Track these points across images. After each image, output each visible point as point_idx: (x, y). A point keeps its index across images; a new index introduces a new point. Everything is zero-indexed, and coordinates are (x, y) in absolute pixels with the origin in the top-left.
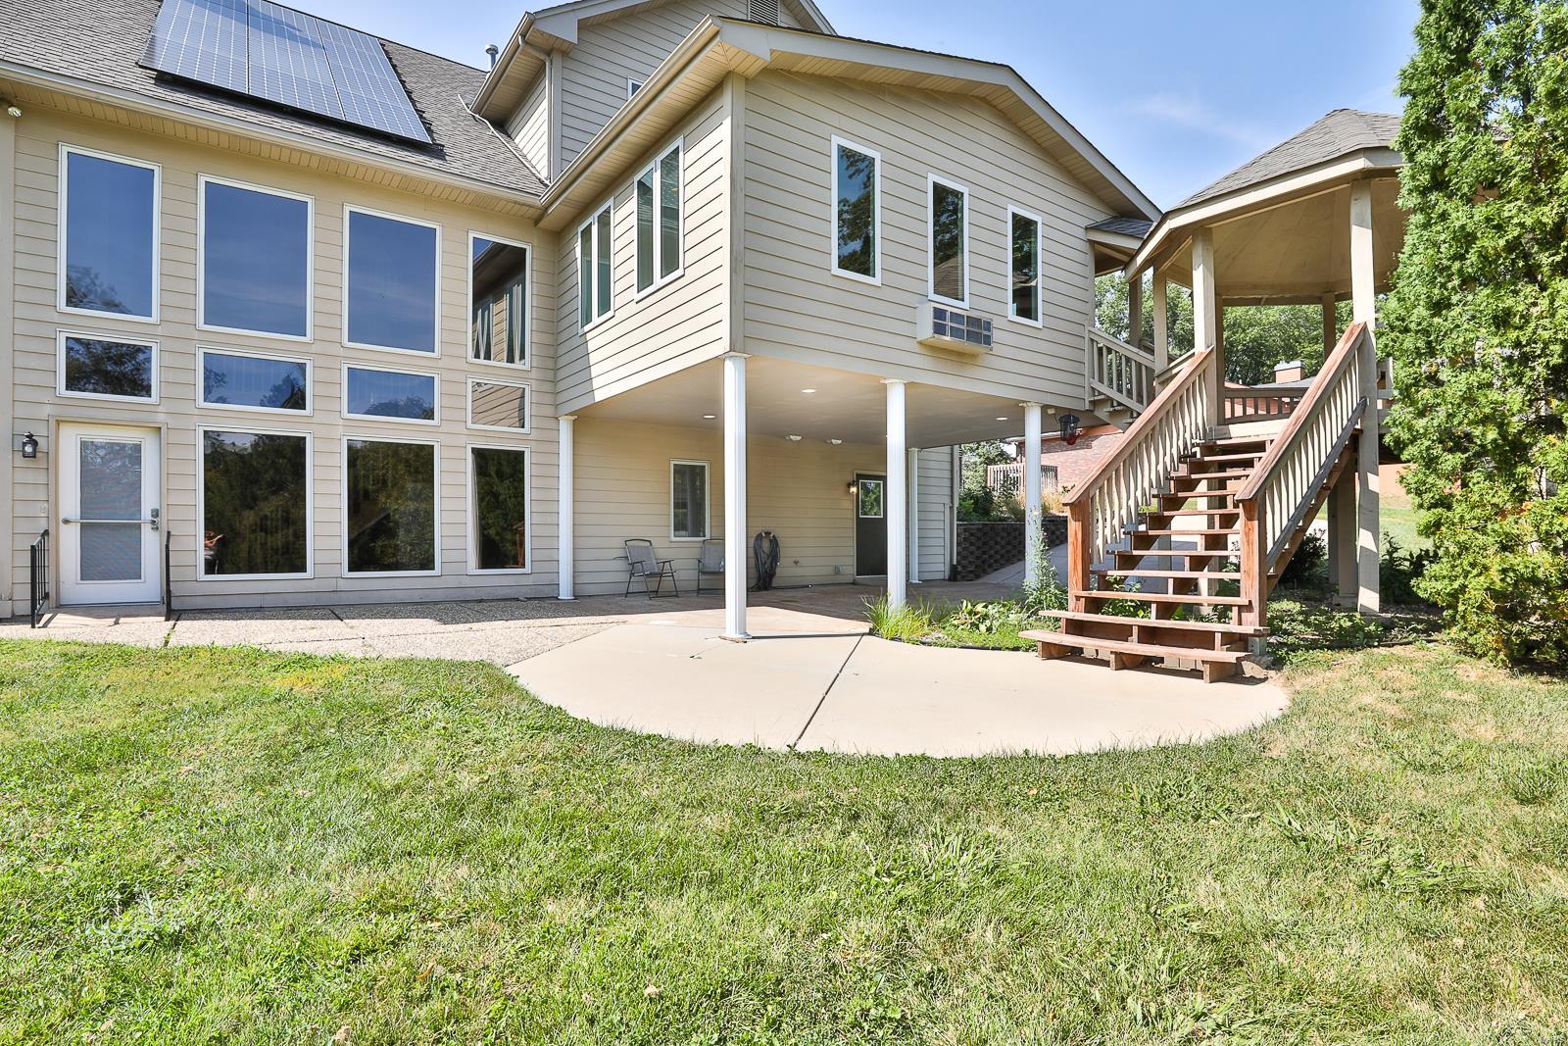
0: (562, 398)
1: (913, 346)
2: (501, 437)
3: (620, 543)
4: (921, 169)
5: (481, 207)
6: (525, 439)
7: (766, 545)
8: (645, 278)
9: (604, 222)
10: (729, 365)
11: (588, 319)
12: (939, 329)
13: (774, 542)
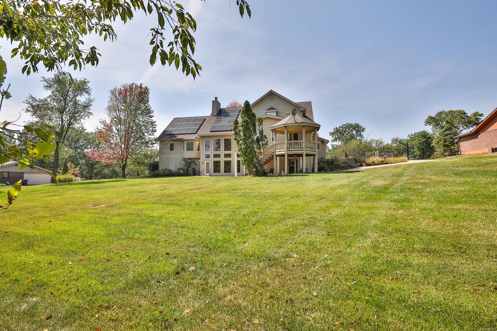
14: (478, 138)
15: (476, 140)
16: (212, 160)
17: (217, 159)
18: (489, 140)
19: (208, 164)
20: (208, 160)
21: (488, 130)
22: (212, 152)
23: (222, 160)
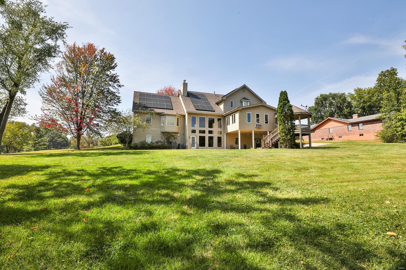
0: (225, 132)
1: (254, 127)
2: (220, 136)
3: (230, 145)
4: (255, 113)
5: (218, 116)
6: (222, 136)
7: (245, 146)
8: (233, 123)
9: (229, 117)
10: (239, 131)
11: (227, 125)
12: (256, 126)
13: (246, 146)
14: (314, 132)
15: (313, 133)
16: (198, 135)
17: (202, 135)
18: (321, 134)
19: (193, 138)
20: (193, 135)
21: (321, 129)
22: (197, 127)
23: (207, 135)
